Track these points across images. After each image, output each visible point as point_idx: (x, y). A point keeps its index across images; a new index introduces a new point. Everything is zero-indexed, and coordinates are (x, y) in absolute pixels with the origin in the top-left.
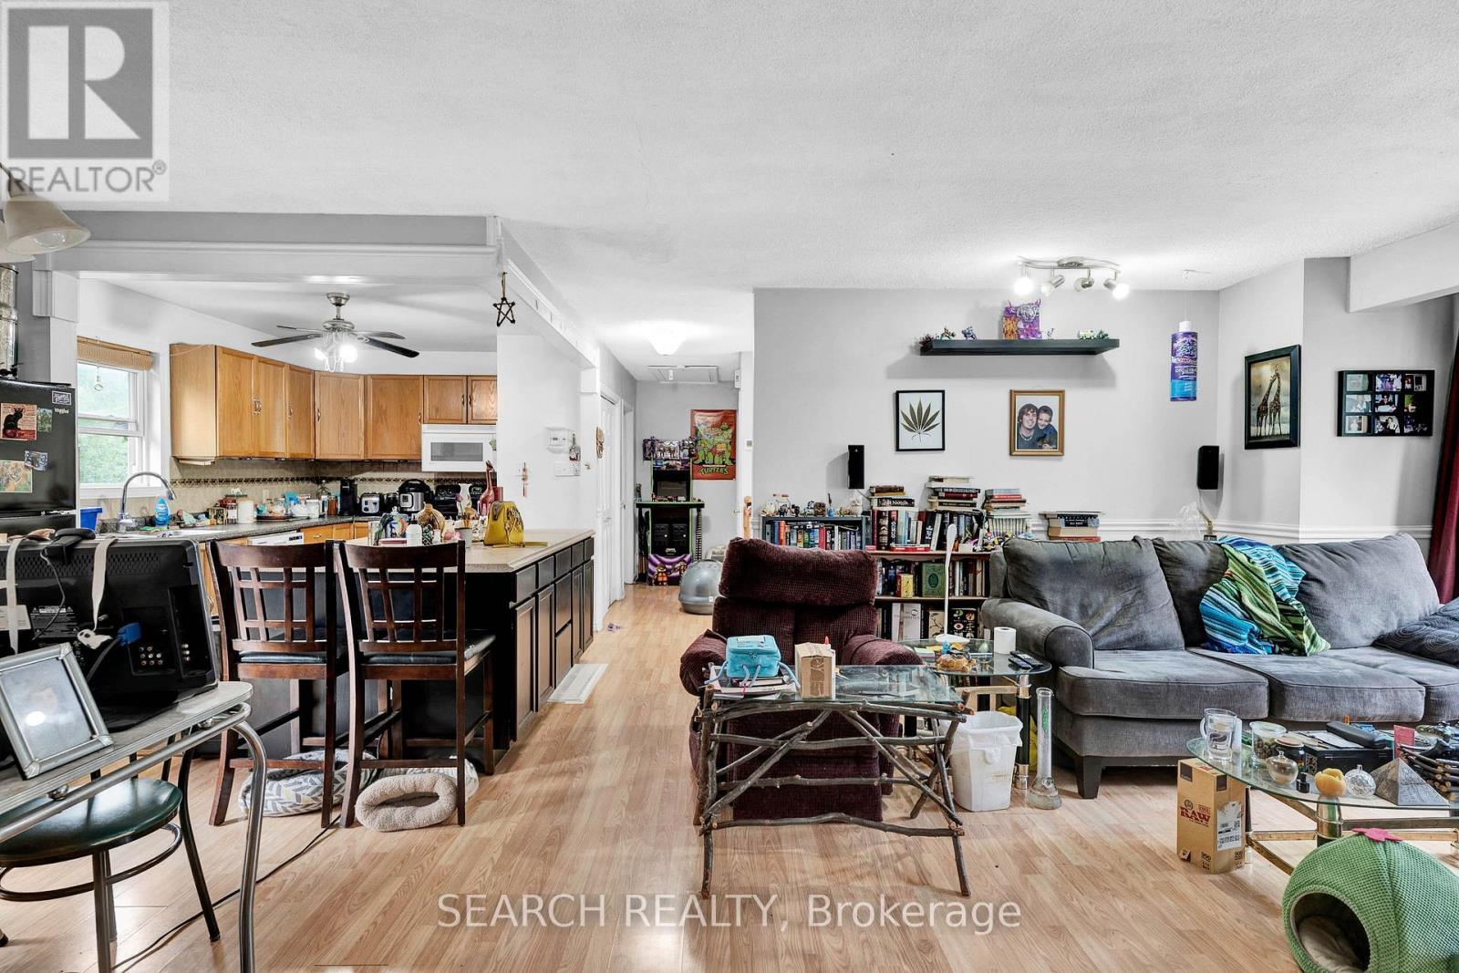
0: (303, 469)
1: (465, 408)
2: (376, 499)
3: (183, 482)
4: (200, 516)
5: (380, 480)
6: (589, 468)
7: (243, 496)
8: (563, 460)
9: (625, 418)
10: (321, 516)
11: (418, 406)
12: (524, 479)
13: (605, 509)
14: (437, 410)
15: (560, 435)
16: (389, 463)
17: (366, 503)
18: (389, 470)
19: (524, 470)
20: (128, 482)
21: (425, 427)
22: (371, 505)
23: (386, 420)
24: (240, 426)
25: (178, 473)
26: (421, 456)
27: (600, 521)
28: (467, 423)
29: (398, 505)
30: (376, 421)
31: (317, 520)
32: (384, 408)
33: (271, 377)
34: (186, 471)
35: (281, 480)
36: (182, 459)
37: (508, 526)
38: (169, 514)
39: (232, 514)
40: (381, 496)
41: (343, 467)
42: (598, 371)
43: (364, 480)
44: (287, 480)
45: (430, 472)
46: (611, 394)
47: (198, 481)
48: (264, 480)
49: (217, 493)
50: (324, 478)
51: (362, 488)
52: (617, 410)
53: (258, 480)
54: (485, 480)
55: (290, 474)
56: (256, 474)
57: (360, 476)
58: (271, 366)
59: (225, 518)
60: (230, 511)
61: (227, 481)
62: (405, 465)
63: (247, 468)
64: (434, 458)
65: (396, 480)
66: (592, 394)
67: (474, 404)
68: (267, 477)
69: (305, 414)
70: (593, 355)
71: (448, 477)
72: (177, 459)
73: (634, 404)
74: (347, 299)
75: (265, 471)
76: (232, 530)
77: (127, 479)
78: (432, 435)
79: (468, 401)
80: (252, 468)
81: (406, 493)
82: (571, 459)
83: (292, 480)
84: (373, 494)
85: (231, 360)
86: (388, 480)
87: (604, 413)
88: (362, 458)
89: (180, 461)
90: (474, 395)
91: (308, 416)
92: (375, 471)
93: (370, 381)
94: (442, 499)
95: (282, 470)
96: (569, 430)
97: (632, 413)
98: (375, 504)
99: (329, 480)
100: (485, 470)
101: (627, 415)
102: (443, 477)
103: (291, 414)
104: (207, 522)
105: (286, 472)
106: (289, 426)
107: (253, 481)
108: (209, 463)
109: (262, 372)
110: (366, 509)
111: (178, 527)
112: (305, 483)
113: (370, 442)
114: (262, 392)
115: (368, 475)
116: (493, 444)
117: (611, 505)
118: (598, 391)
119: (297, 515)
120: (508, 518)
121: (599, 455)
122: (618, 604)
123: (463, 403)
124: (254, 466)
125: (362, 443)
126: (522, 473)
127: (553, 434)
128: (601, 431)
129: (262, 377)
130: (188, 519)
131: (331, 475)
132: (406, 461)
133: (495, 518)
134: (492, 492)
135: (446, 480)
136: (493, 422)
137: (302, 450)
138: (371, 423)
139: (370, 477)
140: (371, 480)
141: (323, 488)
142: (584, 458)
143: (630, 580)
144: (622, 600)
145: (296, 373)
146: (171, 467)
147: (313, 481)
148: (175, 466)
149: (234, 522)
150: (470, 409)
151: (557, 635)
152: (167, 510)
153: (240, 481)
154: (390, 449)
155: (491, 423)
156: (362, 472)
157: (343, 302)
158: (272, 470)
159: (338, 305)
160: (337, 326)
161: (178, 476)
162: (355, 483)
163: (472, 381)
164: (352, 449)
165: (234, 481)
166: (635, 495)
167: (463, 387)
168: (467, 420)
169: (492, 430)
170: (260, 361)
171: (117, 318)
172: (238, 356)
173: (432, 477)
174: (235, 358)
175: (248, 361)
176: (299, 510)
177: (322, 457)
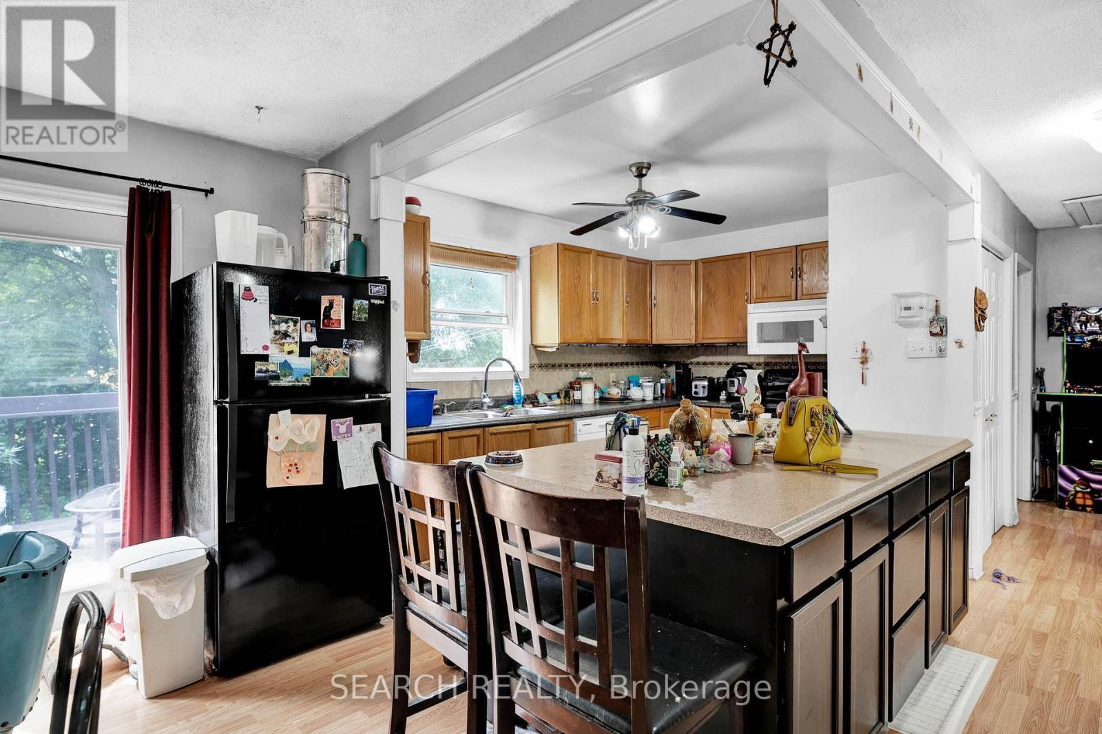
0: (647, 354)
1: (794, 283)
2: (706, 383)
3: (540, 366)
4: (552, 397)
5: (712, 364)
6: (961, 346)
7: (587, 379)
8: (920, 337)
9: (1018, 280)
10: (655, 399)
11: (745, 287)
12: (862, 363)
13: (987, 403)
14: (764, 288)
15: (913, 302)
16: (721, 346)
17: (696, 387)
18: (720, 354)
19: (864, 351)
20: (488, 367)
21: (751, 307)
22: (700, 387)
23: (714, 304)
24: (579, 316)
25: (537, 358)
26: (746, 338)
27: (980, 421)
28: (796, 299)
29: (726, 390)
30: (705, 305)
31: (651, 403)
32: (713, 291)
33: (610, 269)
34: (542, 357)
35: (627, 364)
36: (538, 347)
37: (809, 436)
38: (522, 394)
39: (577, 395)
40: (711, 380)
41: (682, 353)
42: (978, 208)
43: (698, 363)
44: (632, 364)
45: (759, 355)
46: (1000, 244)
47: (553, 366)
48: (612, 364)
49: (568, 376)
50: (665, 362)
51: (696, 371)
52: (1009, 267)
53: (606, 365)
54: (796, 364)
55: (635, 359)
56: (604, 359)
57: (695, 360)
58: (609, 259)
59: (572, 398)
60: (575, 392)
61: (579, 365)
62: (735, 349)
63: (596, 353)
64: (762, 340)
65: (727, 364)
66: (968, 240)
67: (805, 277)
68: (615, 361)
69: (641, 302)
70: (969, 182)
71: (778, 361)
72: (536, 347)
73: (1033, 261)
74: (648, 168)
75: (612, 356)
76: (577, 410)
77: (487, 365)
78: (759, 315)
79: (798, 273)
80: (601, 354)
81: (733, 377)
82: (932, 334)
83: (637, 364)
84: (703, 378)
85: (572, 256)
86: (720, 364)
87: (987, 270)
88: (693, 342)
89: (538, 349)
90: (805, 266)
91: (644, 302)
92: (707, 355)
93: (700, 265)
94: (770, 384)
95: (628, 355)
96: (928, 295)
97: (1029, 275)
98: (704, 387)
99: (670, 364)
100: (796, 352)
101: (1022, 277)
102: (773, 361)
103: (628, 303)
104: (557, 401)
105: (632, 357)
106: (626, 314)
107: (601, 365)
108: (554, 350)
109: (601, 266)
110: (696, 393)
111: (531, 406)
112: (649, 367)
113: (700, 327)
114: (600, 285)
115: (702, 359)
116: (824, 320)
117: (996, 396)
118: (978, 236)
119: (633, 397)
120: (813, 424)
121: (979, 328)
122: (1008, 534)
123: (792, 277)
124: (601, 351)
125: (693, 327)
126: (859, 354)
127: (904, 302)
128: (982, 294)
129: (601, 271)
130: (542, 398)
131: (671, 360)
132: (734, 344)
133: (790, 422)
134: (805, 380)
135: (776, 364)
136: (824, 296)
137: (638, 336)
138: (700, 307)
139: (703, 361)
140: (705, 364)
141: (666, 372)
142: (954, 332)
143: (1027, 496)
144: (1014, 527)
145: (633, 264)
146: (530, 353)
147: (656, 365)
148: (534, 353)
149: (579, 403)
150: (800, 283)
151: (893, 629)
152: (520, 390)
153: (590, 365)
154: (719, 333)
155: (821, 295)
156: (698, 356)
157: (644, 171)
158: (619, 356)
159: (640, 176)
160: (640, 200)
161: (536, 361)
162: (690, 366)
163: (802, 251)
164: (685, 336)
165: (584, 365)
166: (1034, 383)
167: (791, 258)
168: (797, 296)
169: (822, 304)
170: (598, 255)
171: (487, 230)
172: (578, 252)
173: (762, 360)
174: (576, 253)
175: (587, 255)
176: (635, 393)
177: (658, 343)
